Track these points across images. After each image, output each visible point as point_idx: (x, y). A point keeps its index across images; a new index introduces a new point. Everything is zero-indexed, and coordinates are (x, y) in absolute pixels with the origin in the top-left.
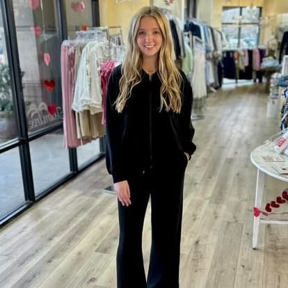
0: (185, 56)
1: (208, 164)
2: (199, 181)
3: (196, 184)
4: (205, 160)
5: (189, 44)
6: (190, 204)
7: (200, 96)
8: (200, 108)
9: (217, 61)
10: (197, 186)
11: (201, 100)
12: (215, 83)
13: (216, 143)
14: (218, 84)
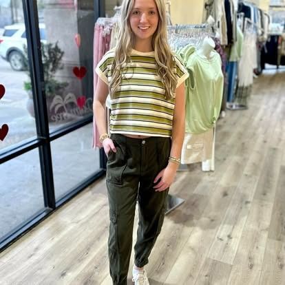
0: (236, 40)
1: (259, 173)
2: (250, 199)
3: (247, 202)
4: (255, 166)
5: (240, 26)
6: (242, 237)
7: (246, 85)
8: (245, 97)
9: (262, 46)
10: (249, 205)
11: (247, 88)
12: (258, 69)
13: (265, 142)
14: (260, 70)
